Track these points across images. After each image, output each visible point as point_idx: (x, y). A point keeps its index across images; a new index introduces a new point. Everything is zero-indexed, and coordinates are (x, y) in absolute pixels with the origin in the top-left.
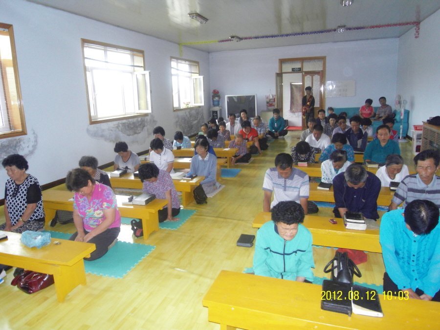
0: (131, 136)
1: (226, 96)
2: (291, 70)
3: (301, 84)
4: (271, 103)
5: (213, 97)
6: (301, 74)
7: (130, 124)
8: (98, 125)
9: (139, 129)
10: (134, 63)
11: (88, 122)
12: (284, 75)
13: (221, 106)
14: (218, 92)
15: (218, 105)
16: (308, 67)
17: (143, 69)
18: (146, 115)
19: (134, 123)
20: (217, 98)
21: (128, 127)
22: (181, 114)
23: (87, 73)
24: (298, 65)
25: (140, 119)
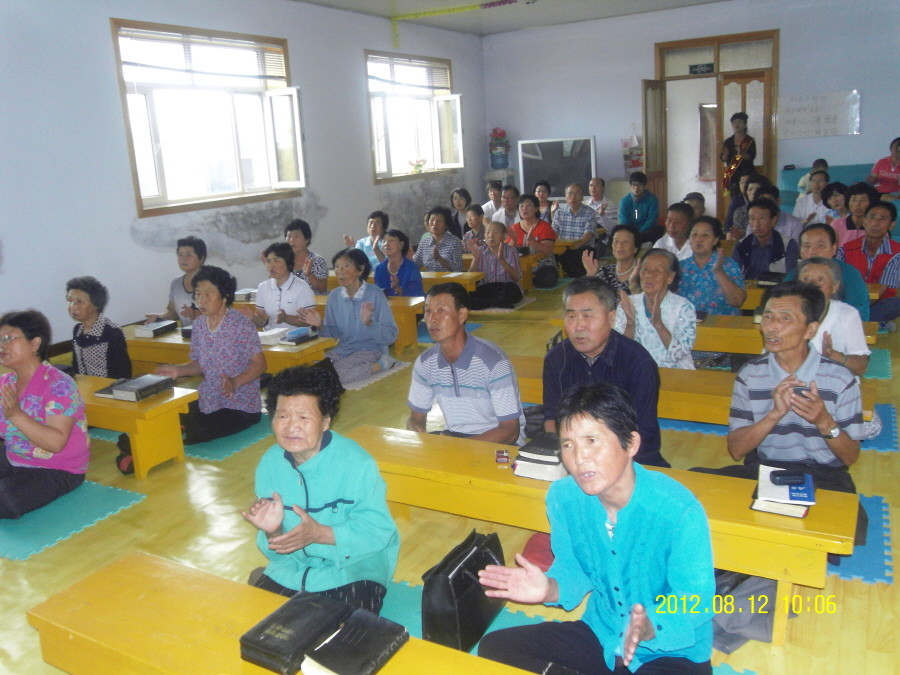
0: (251, 244)
1: (520, 143)
2: (686, 72)
3: (715, 106)
4: (635, 158)
5: (493, 146)
6: (714, 79)
7: (250, 215)
8: (162, 219)
9: (275, 227)
10: (264, 71)
11: (134, 212)
12: (669, 85)
13: (512, 170)
14: (503, 134)
15: (505, 166)
16: (732, 61)
17: (283, 83)
18: (295, 193)
19: (259, 213)
20: (500, 150)
21: (245, 221)
22: (395, 189)
23: (130, 97)
24: (705, 58)
25: (276, 203)
